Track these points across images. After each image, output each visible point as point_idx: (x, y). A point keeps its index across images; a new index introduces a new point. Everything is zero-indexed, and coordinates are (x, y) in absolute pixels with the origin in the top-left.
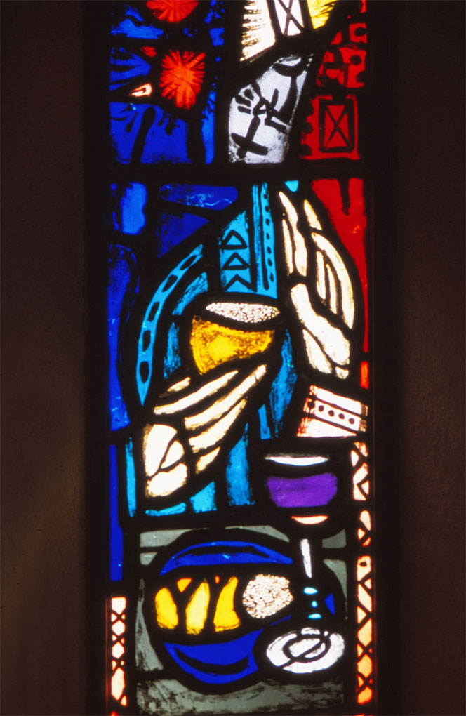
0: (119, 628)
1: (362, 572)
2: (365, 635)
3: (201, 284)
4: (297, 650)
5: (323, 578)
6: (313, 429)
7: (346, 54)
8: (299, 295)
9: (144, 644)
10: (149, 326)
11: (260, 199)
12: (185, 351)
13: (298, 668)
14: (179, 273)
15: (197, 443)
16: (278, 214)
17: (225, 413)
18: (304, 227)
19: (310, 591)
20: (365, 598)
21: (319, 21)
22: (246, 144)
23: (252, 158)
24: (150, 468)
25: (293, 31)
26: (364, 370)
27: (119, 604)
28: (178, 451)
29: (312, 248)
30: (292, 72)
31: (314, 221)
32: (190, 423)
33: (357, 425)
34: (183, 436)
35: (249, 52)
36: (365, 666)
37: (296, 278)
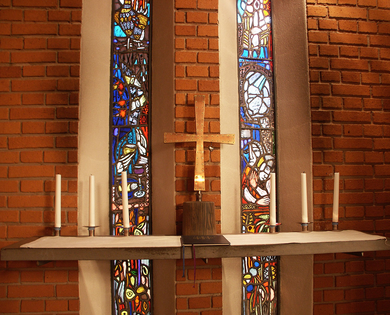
0: (114, 191)
1: (147, 183)
2: (148, 191)
3: (125, 142)
4: (138, 194)
5: (142, 184)
6: (141, 162)
7: (146, 109)
8: (139, 143)
9: (117, 194)
10: (118, 148)
11: (134, 130)
12: (123, 152)
13: (138, 196)
14: (122, 141)
15: (125, 165)
16: (136, 132)
17: (128, 161)
18: (139, 134)
19: (140, 185)
20: (148, 186)
21: (142, 105)
22: (132, 122)
23: (132, 124)
24: (118, 169)
25: (138, 106)
26: (148, 154)
27: (114, 188)
28: (122, 166)
29: (141, 137)
30: (138, 112)
31: (141, 133)
32: (124, 162)
33: (147, 162)
34: (123, 164)
35: (132, 109)
36: (148, 196)
37: (138, 141)
